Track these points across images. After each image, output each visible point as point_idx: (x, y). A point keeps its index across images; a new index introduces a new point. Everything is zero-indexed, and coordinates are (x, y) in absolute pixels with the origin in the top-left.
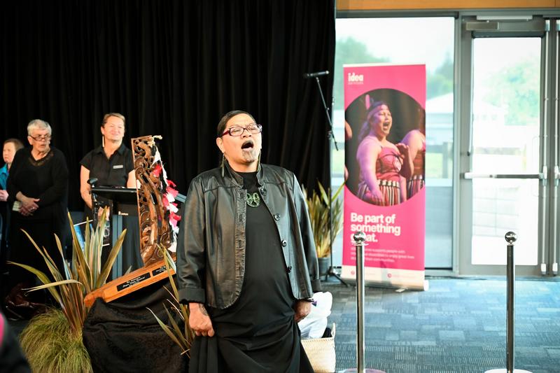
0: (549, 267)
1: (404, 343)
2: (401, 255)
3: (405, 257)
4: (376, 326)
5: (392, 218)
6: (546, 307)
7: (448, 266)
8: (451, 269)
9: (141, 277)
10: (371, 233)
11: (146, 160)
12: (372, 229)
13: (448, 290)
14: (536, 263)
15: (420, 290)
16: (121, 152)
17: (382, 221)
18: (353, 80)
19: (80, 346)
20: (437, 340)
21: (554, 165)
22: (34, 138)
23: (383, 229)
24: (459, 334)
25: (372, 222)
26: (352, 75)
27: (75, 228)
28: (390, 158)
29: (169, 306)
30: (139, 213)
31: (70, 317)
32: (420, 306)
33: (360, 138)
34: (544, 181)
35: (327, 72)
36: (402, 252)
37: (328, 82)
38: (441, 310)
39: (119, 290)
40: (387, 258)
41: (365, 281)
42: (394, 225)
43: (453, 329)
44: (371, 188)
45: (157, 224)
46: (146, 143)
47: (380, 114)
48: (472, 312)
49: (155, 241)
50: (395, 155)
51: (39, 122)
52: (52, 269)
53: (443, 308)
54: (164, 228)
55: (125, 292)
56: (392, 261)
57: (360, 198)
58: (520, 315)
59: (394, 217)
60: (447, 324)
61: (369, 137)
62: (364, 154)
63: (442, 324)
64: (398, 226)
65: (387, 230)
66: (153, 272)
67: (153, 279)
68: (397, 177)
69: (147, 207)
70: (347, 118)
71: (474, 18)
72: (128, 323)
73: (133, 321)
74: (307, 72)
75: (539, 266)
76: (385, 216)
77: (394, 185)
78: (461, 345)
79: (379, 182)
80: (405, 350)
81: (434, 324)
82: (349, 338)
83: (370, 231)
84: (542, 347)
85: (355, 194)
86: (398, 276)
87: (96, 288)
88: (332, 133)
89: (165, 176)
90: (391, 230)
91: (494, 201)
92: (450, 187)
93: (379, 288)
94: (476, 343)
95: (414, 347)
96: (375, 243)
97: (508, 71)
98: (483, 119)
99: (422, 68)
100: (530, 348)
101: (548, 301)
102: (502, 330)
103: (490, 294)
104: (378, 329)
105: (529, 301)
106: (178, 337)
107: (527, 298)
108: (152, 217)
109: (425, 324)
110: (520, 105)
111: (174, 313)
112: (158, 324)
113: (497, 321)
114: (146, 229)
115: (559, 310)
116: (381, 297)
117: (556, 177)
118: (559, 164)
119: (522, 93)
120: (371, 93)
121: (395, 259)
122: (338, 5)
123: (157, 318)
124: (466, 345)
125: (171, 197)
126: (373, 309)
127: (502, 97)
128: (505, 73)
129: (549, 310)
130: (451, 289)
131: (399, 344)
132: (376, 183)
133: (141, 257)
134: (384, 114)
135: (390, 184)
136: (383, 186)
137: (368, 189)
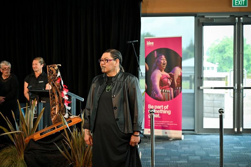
0: (238, 129)
1: (172, 162)
2: (171, 123)
3: (173, 124)
4: (160, 154)
5: (167, 107)
6: (238, 146)
7: (192, 129)
8: (194, 130)
9: (51, 129)
10: (157, 114)
11: (54, 75)
12: (158, 112)
13: (193, 139)
14: (232, 127)
15: (180, 139)
17: (162, 108)
18: (149, 44)
19: (23, 161)
20: (188, 160)
21: (240, 83)
22: (3, 69)
23: (163, 112)
24: (198, 158)
25: (158, 108)
26: (148, 42)
28: (166, 79)
29: (64, 142)
30: (50, 100)
31: (19, 149)
32: (180, 146)
33: (152, 70)
34: (235, 90)
35: (137, 41)
36: (172, 122)
37: (138, 45)
38: (190, 148)
39: (41, 135)
40: (165, 125)
41: (155, 136)
42: (168, 110)
43: (195, 155)
44: (157, 93)
45: (59, 105)
46: (54, 67)
47: (161, 60)
48: (204, 149)
49: (57, 113)
50: (168, 78)
51: (5, 62)
52: (10, 127)
53: (191, 147)
54: (62, 107)
55: (44, 136)
56: (167, 126)
57: (152, 98)
58: (226, 150)
59: (168, 106)
60: (192, 154)
61: (156, 70)
62: (154, 77)
63: (190, 154)
64: (170, 110)
65: (165, 112)
66: (56, 127)
67: (57, 130)
68: (169, 88)
69: (54, 97)
70: (146, 62)
71: (203, 17)
72: (45, 150)
73: (47, 149)
74: (128, 41)
75: (234, 129)
76: (164, 106)
77: (168, 92)
78: (199, 162)
79: (161, 90)
80: (173, 164)
81: (186, 154)
82: (147, 160)
83: (157, 113)
84: (236, 163)
85: (150, 96)
86: (170, 133)
87: (30, 135)
88: (139, 68)
89: (62, 83)
90: (167, 112)
91: (213, 101)
92: (193, 93)
93: (161, 139)
94: (205, 162)
95: (177, 163)
96: (159, 118)
97: (219, 48)
98: (207, 69)
99: (180, 39)
100: (230, 164)
101: (238, 144)
102: (218, 156)
103: (212, 141)
104: (161, 156)
105: (229, 144)
106: (68, 157)
107: (229, 143)
108: (56, 102)
109: (182, 154)
110: (224, 63)
111: (66, 146)
112: (59, 150)
113: (215, 152)
114: (54, 107)
115: (243, 147)
116: (162, 143)
117: (241, 88)
118: (242, 83)
119: (224, 58)
120: (157, 50)
121: (168, 125)
122: (142, 11)
123: (58, 148)
124: (201, 162)
125: (65, 92)
126: (158, 147)
127: (216, 59)
128: (217, 48)
129: (239, 147)
130: (194, 139)
131: (170, 162)
132: (160, 91)
133: (51, 120)
134: (163, 60)
135: (166, 91)
136: (163, 92)
137: (156, 94)
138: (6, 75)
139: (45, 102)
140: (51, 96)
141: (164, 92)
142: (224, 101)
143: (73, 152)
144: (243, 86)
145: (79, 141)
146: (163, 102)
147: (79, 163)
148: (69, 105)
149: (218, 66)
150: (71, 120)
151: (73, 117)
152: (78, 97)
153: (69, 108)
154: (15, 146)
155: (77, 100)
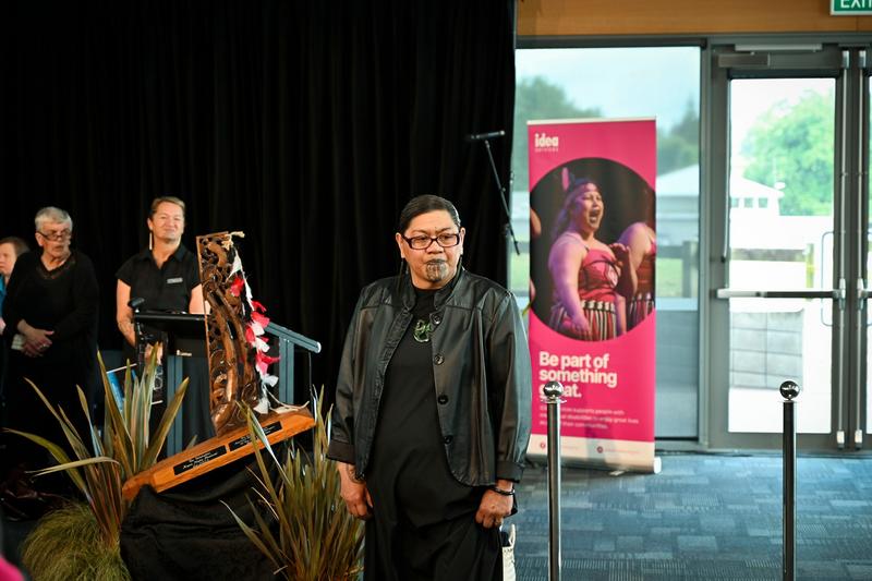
0: (849, 437)
1: (622, 556)
2: (617, 417)
3: (624, 421)
4: (578, 528)
5: (604, 361)
6: (845, 499)
7: (690, 433)
8: (695, 439)
9: (212, 452)
10: (571, 384)
11: (220, 269)
12: (572, 376)
13: (692, 473)
14: (827, 430)
15: (648, 471)
16: (179, 257)
17: (588, 365)
18: (542, 145)
19: (116, 561)
20: (675, 549)
21: (857, 278)
22: (45, 236)
23: (590, 377)
24: (709, 541)
25: (573, 366)
26: (540, 136)
27: (109, 376)
28: (600, 267)
29: (255, 498)
30: (209, 353)
31: (101, 515)
32: (647, 496)
33: (553, 235)
34: (840, 301)
35: (503, 133)
36: (621, 412)
37: (504, 148)
38: (680, 504)
39: (176, 474)
40: (596, 422)
41: (562, 459)
42: (607, 371)
43: (699, 533)
44: (571, 312)
45: (236, 370)
46: (219, 243)
47: (585, 198)
48: (730, 507)
49: (233, 397)
50: (607, 262)
51: (53, 210)
52: (73, 440)
53: (684, 501)
54: (248, 376)
55: (187, 476)
56: (604, 427)
57: (553, 328)
58: (804, 512)
59: (606, 357)
60: (690, 526)
61: (567, 233)
62: (560, 260)
63: (682, 526)
64: (613, 372)
65: (596, 378)
66: (230, 445)
67: (230, 456)
68: (612, 297)
69: (221, 344)
71: (731, 48)
72: (191, 524)
73: (200, 521)
74: (471, 133)
75: (833, 435)
76: (593, 357)
77: (607, 308)
78: (712, 558)
79: (583, 304)
80: (625, 565)
81: (670, 526)
82: (536, 548)
83: (569, 380)
84: (838, 562)
86: (613, 451)
87: (141, 470)
88: (510, 227)
89: (249, 295)
90: (602, 378)
91: (763, 333)
92: (694, 312)
93: (584, 469)
94: (735, 556)
95: (638, 562)
96: (578, 398)
97: (785, 131)
98: (746, 206)
99: (650, 126)
100: (819, 563)
101: (847, 490)
102: (776, 535)
103: (757, 478)
104: (581, 533)
105: (818, 489)
106: (269, 546)
107: (815, 485)
108: (229, 360)
109: (656, 526)
110: (803, 183)
111: (263, 509)
112: (237, 525)
113: (768, 520)
114: (220, 378)
115: (865, 503)
116: (585, 484)
117: (859, 295)
118: (864, 276)
119: (806, 165)
120: (570, 165)
121: (608, 424)
122: (520, 28)
123: (236, 517)
124: (720, 558)
125: (258, 328)
126: (574, 500)
127: (774, 172)
128: (779, 133)
129: (849, 503)
130: (696, 471)
131: (615, 557)
132: (579, 305)
133: (211, 422)
134: (592, 198)
135: (600, 307)
136: (590, 310)
137: (565, 315)
138: (56, 254)
139: (190, 355)
140: (211, 340)
141: (595, 308)
142: (800, 333)
143: (285, 532)
144: (865, 285)
145: (305, 495)
146: (591, 343)
147: (308, 568)
148: (272, 371)
149: (781, 195)
150: (279, 423)
151: (286, 411)
152: (302, 337)
153: (273, 380)
154: (88, 503)
155: (297, 347)
